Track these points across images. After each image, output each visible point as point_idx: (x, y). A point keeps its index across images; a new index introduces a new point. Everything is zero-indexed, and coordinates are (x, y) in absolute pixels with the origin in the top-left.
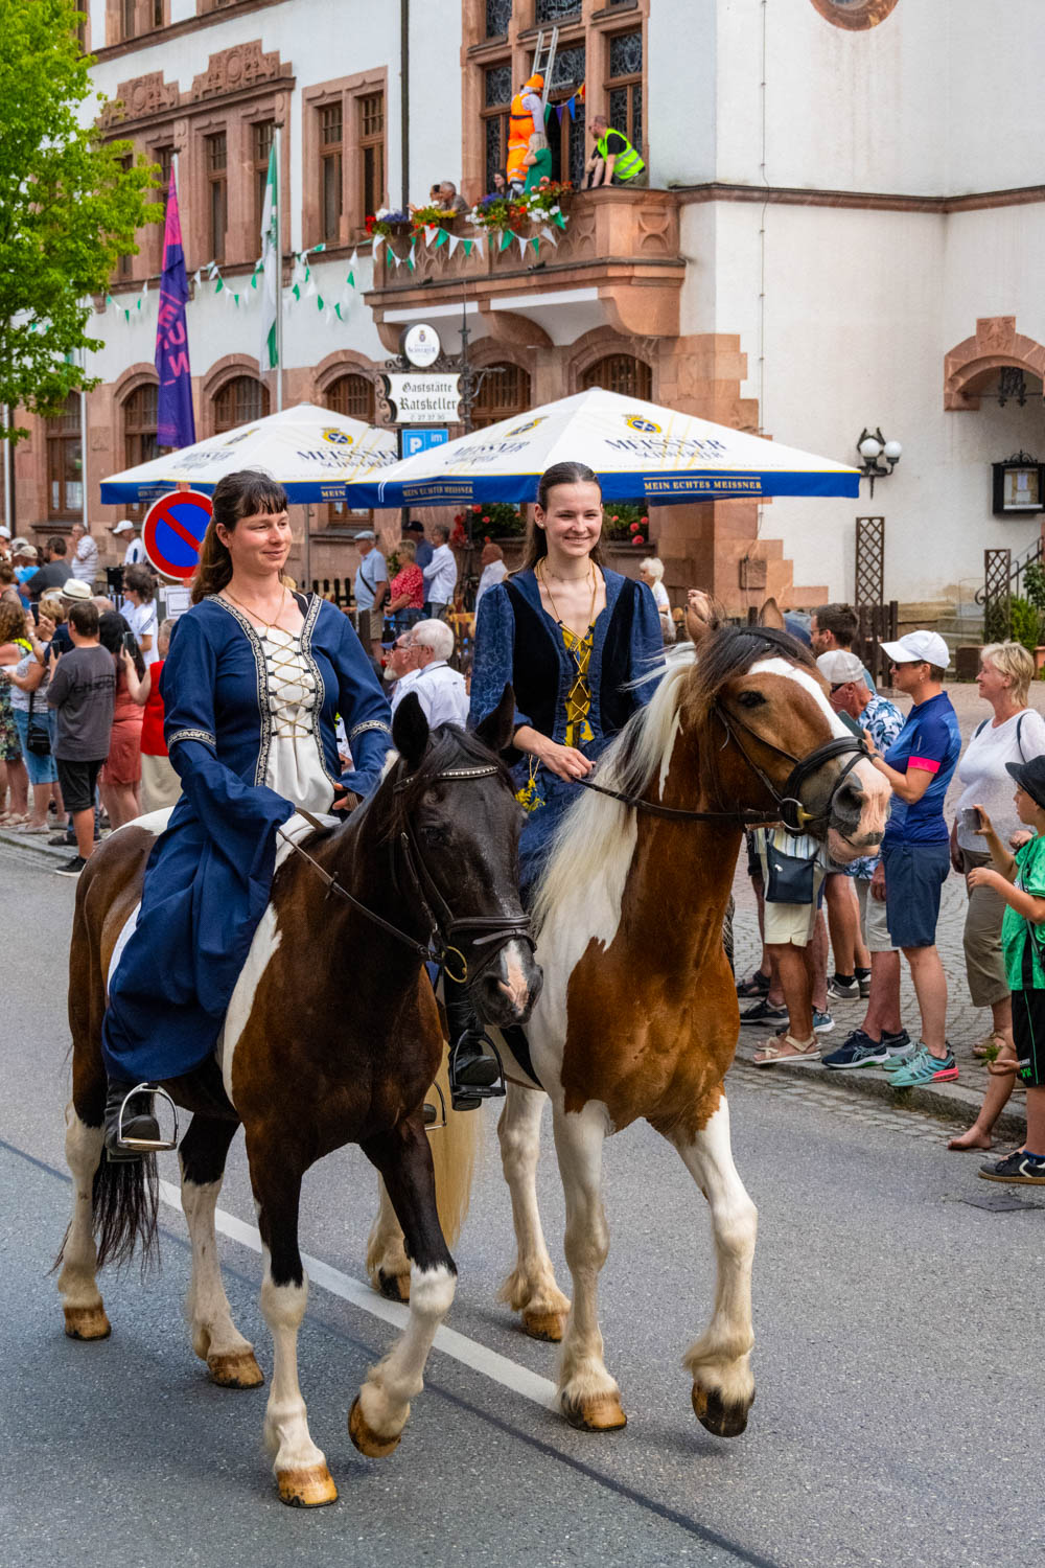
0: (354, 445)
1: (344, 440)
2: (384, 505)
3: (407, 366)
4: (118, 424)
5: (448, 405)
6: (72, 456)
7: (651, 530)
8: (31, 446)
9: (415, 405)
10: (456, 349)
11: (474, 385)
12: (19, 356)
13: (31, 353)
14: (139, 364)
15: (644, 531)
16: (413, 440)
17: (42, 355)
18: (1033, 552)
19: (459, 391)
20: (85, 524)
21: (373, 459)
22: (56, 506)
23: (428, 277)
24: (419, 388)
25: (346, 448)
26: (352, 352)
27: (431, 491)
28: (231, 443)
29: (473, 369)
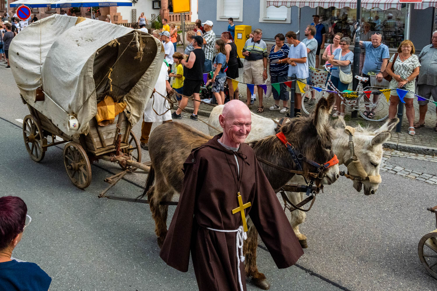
2: (57, 8)
7: (100, 11)
15: (99, 11)
18: (159, 14)
22: (3, 8)
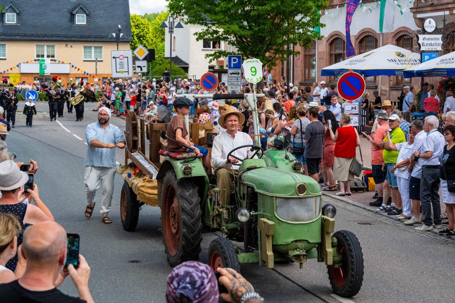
0: (406, 58)
1: (403, 56)
3: (424, 32)
4: (328, 51)
5: (438, 45)
6: (312, 61)
8: (299, 58)
9: (427, 45)
10: (441, 26)
11: (447, 38)
12: (298, 29)
13: (302, 28)
14: (335, 31)
16: (426, 56)
17: (306, 29)
19: (442, 40)
20: (316, 82)
21: (412, 62)
22: (307, 77)
23: (432, 3)
24: (429, 39)
25: (404, 59)
26: (406, 27)
27: (433, 73)
28: (365, 57)
29: (447, 33)
